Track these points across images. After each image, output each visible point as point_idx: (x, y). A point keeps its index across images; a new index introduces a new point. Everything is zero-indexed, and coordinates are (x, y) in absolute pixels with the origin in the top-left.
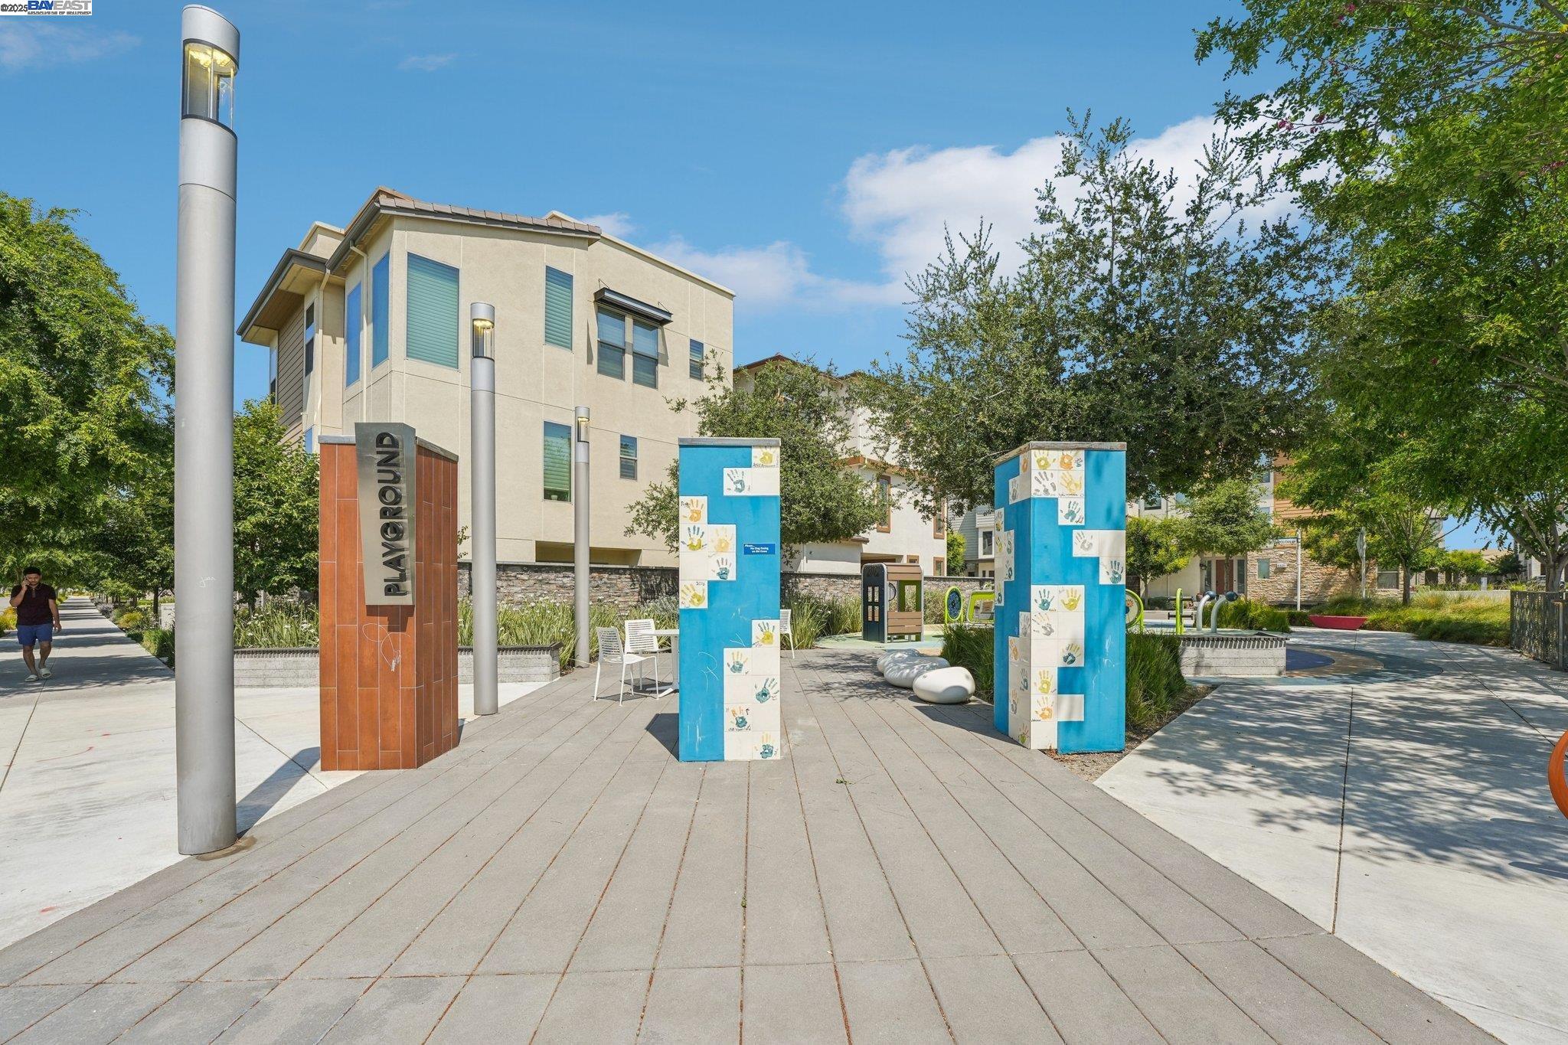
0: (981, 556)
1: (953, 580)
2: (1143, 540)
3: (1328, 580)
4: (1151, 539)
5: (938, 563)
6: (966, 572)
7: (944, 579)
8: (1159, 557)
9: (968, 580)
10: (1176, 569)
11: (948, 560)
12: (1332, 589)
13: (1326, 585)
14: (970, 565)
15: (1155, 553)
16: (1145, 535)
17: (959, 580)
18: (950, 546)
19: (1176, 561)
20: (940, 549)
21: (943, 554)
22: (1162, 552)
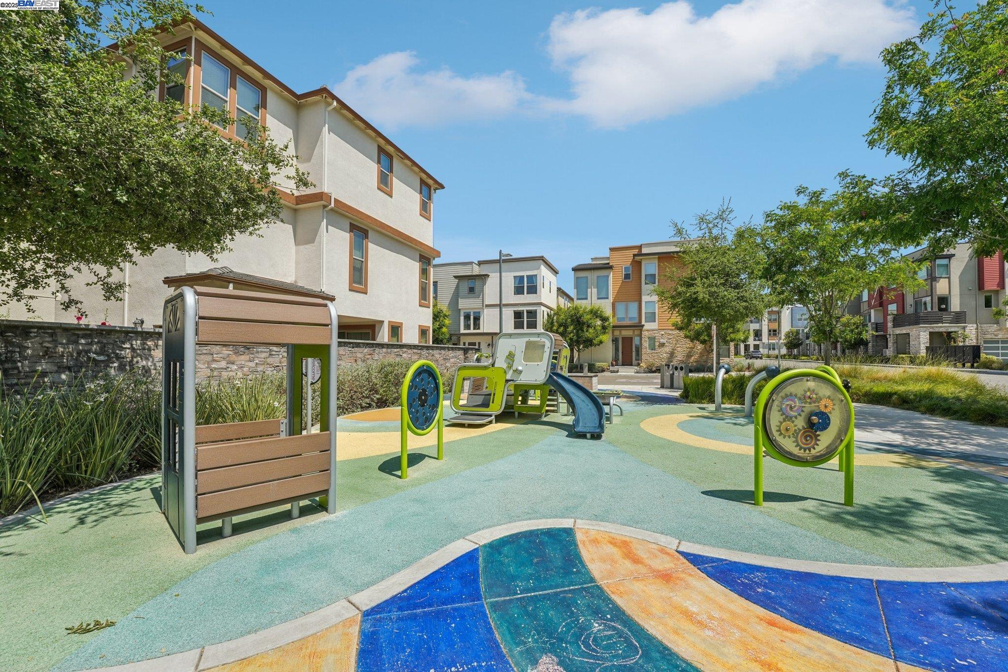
0: (462, 331)
1: (437, 348)
2: (578, 321)
3: (690, 352)
4: (585, 321)
5: (423, 332)
6: (451, 343)
7: (428, 348)
8: (590, 333)
9: (452, 349)
10: (601, 342)
11: (434, 331)
12: (692, 358)
13: (689, 356)
14: (454, 338)
15: (587, 331)
16: (580, 318)
17: (444, 348)
18: (436, 317)
19: (601, 337)
20: (426, 318)
21: (428, 322)
22: (591, 330)
